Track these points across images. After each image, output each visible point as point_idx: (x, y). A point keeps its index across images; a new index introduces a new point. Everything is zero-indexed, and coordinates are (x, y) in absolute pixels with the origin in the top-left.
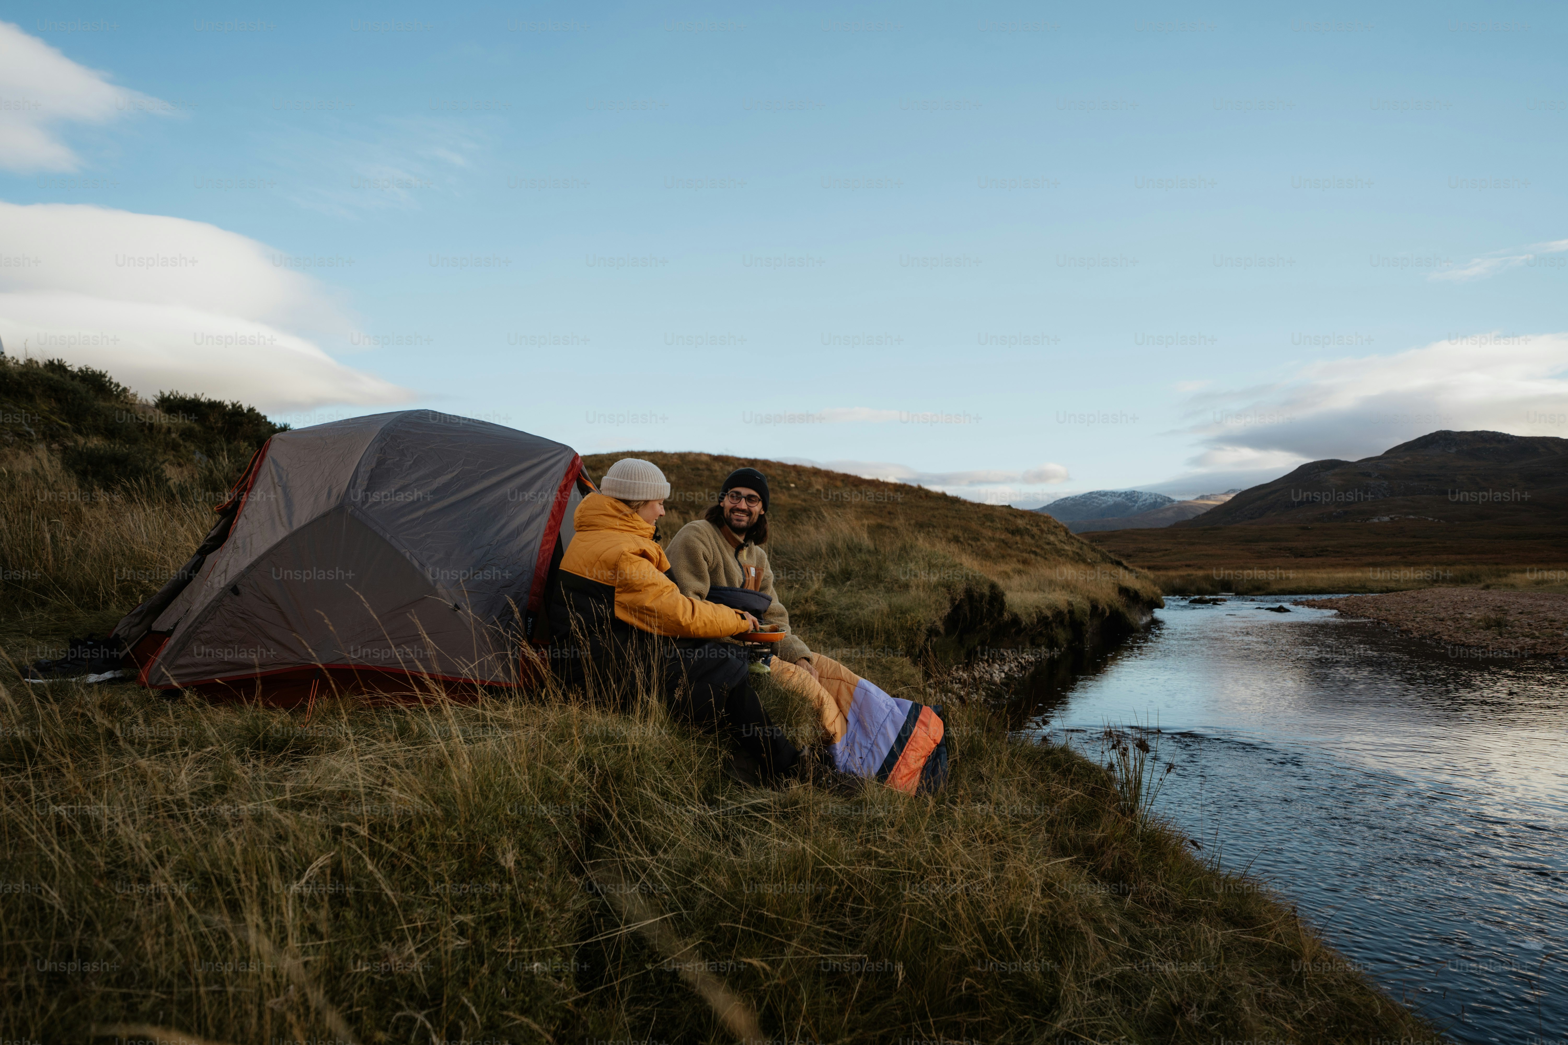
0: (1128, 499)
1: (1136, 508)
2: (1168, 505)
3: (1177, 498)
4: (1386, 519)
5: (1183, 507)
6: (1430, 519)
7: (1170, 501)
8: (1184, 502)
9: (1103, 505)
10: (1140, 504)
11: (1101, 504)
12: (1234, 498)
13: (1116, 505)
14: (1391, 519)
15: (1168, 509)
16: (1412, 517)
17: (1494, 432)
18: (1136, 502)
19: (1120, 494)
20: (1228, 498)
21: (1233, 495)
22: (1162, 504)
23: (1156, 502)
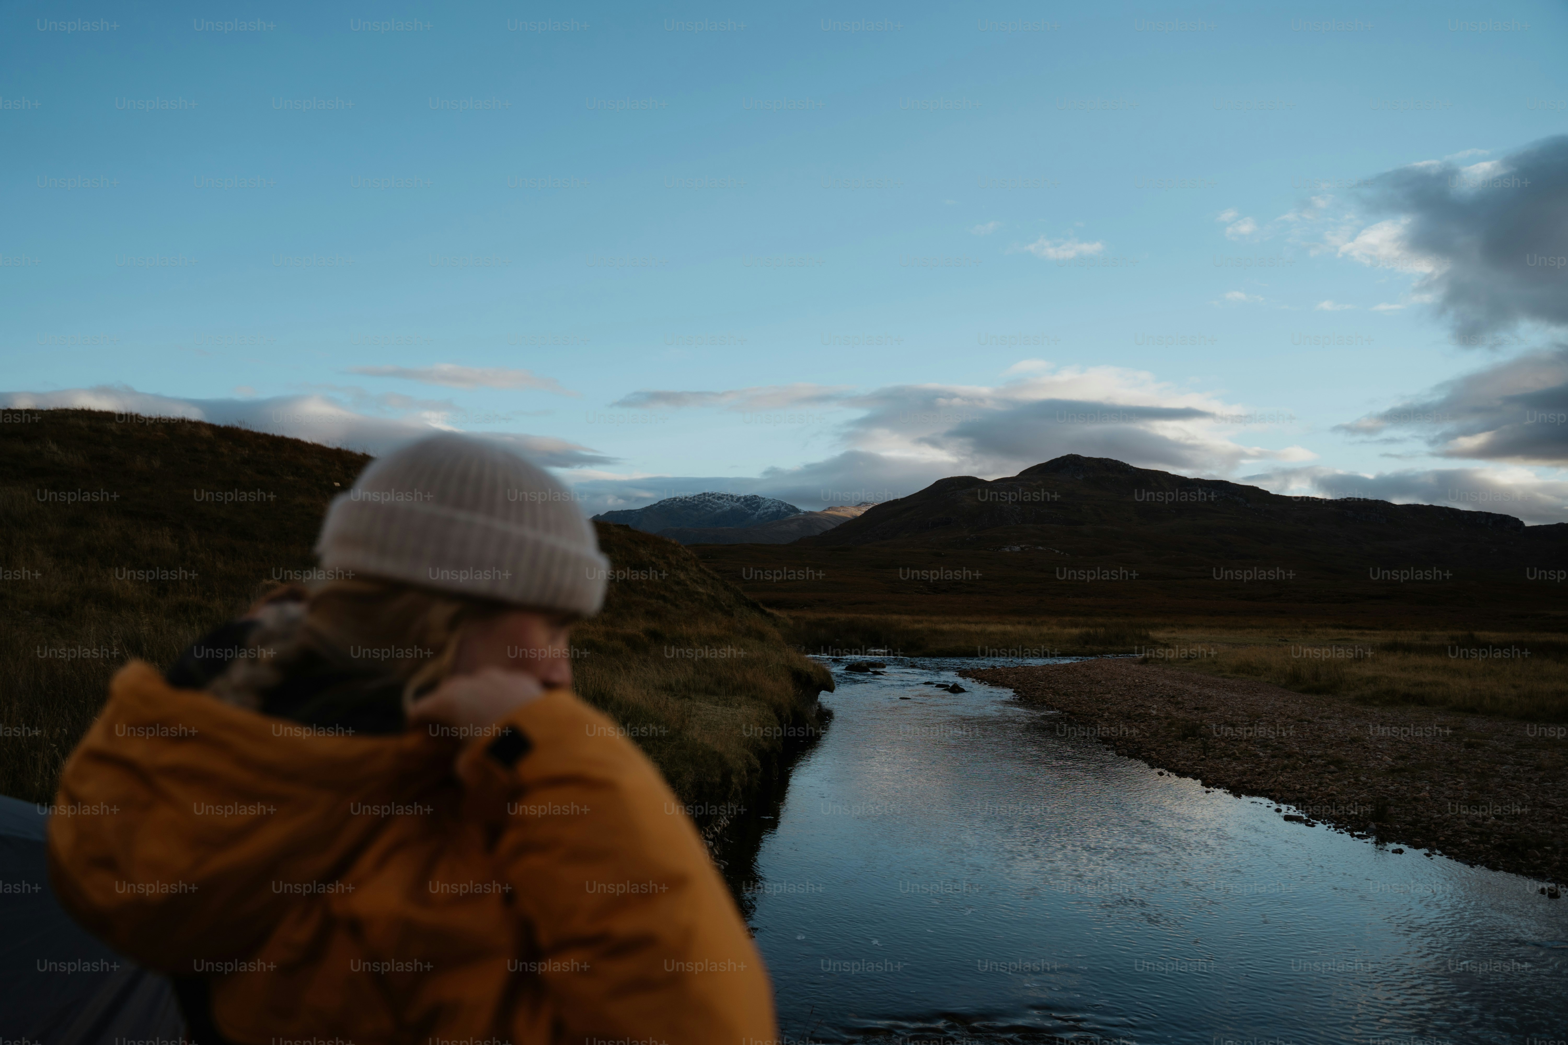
0: (747, 505)
1: (756, 516)
2: (793, 515)
3: (804, 508)
4: (1017, 549)
5: (810, 519)
6: (1057, 551)
7: (795, 510)
8: (811, 513)
9: (718, 511)
10: (761, 511)
11: (715, 509)
12: (866, 512)
13: (733, 511)
14: (1022, 549)
15: (792, 521)
16: (1040, 548)
17: (1116, 461)
18: (758, 507)
19: (739, 499)
20: (859, 513)
21: (865, 509)
22: (786, 514)
23: (779, 511)
